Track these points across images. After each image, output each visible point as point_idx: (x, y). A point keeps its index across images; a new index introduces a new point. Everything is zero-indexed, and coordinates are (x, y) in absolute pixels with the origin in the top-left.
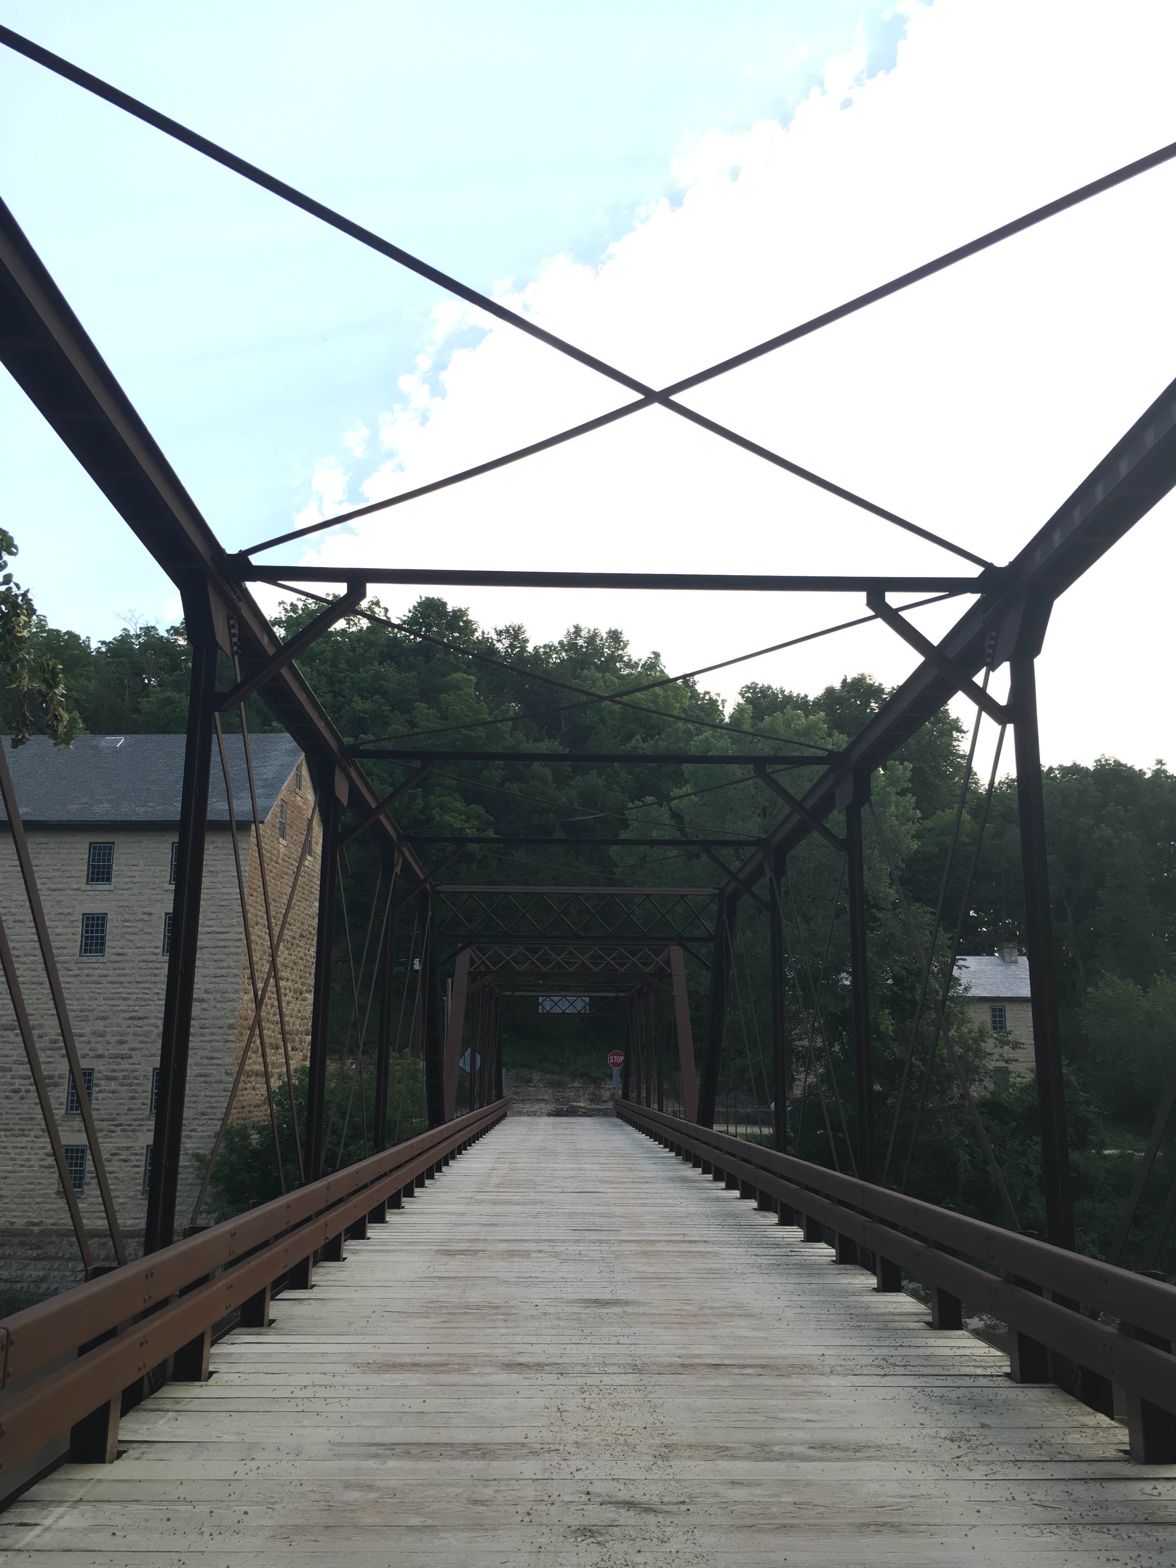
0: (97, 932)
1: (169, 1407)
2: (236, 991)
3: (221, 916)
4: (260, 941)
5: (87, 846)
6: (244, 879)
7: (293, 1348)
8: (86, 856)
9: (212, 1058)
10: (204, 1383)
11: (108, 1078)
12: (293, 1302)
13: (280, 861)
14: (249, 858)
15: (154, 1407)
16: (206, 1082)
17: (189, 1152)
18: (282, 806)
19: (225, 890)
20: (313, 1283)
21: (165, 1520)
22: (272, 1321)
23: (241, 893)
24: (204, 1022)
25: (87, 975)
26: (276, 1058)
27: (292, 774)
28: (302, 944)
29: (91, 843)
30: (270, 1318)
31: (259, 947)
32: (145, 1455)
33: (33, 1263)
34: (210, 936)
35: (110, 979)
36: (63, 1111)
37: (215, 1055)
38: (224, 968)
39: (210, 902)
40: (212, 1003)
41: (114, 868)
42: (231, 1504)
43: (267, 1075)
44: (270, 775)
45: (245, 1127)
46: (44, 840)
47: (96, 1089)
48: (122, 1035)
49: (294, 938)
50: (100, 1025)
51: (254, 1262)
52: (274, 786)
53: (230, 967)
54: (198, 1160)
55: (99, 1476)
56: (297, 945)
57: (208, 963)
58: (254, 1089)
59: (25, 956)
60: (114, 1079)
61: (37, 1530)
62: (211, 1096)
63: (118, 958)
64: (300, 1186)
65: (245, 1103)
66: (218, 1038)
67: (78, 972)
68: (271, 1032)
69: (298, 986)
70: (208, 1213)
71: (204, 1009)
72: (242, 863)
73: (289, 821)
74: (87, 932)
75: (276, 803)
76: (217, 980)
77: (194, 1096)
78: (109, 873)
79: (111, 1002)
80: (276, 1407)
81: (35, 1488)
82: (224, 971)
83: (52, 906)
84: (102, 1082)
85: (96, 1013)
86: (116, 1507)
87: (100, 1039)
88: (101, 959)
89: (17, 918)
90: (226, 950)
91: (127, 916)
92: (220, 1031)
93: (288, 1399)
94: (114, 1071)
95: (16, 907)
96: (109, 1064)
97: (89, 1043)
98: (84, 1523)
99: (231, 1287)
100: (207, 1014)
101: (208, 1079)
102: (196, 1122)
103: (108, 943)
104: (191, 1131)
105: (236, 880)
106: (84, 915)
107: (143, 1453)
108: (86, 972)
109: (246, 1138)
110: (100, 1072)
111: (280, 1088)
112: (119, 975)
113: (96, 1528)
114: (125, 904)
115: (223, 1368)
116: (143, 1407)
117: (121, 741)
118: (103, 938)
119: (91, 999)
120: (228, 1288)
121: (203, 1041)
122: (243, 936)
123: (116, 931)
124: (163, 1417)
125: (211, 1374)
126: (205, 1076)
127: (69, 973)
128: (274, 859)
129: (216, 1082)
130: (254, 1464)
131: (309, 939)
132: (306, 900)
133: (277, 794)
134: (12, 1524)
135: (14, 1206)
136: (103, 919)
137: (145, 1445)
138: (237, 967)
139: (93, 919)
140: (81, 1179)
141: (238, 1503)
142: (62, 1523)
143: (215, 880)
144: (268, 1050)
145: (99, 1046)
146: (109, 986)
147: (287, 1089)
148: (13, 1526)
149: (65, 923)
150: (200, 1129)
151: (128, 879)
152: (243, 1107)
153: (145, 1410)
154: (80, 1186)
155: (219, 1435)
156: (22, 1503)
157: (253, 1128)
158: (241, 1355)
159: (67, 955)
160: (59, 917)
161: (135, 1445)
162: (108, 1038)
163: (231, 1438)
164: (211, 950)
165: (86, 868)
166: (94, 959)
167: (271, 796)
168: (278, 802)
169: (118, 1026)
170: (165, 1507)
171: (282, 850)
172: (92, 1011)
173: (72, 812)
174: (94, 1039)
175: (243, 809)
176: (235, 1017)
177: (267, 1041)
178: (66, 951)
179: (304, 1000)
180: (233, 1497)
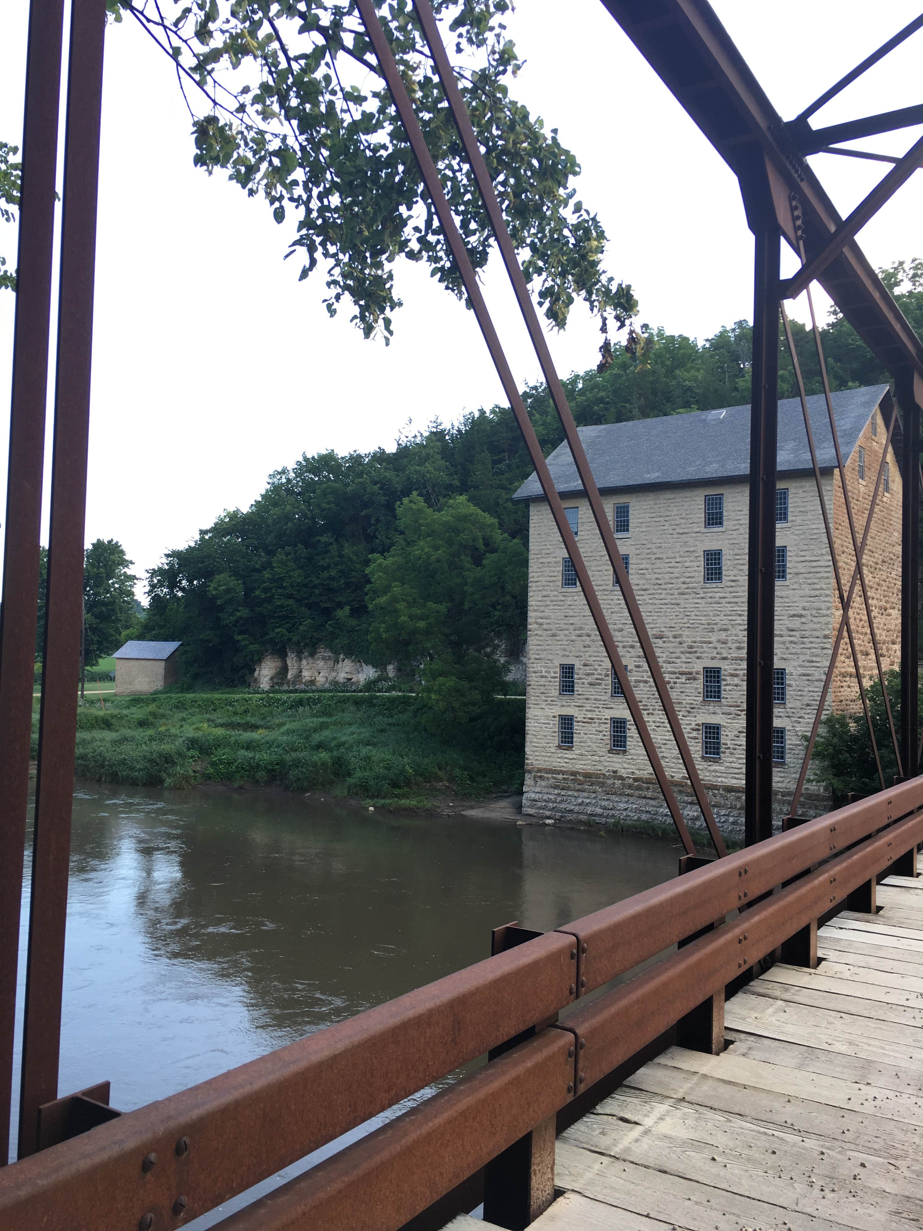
0: (715, 564)
1: (777, 993)
2: (829, 608)
3: (812, 547)
4: (846, 567)
5: (703, 498)
6: (829, 516)
7: (903, 944)
8: (703, 506)
9: (813, 662)
10: (812, 971)
11: (732, 675)
12: (899, 889)
13: (861, 499)
14: (833, 498)
15: (762, 991)
16: (808, 680)
17: (799, 734)
18: (860, 452)
19: (814, 526)
20: (918, 871)
21: (770, 1151)
22: (880, 908)
23: (827, 528)
24: (803, 633)
25: (711, 598)
26: (868, 663)
27: (868, 422)
28: (884, 568)
29: (706, 496)
30: (877, 904)
31: (846, 572)
32: (751, 1052)
33: (689, 806)
34: (804, 564)
35: (727, 600)
36: (701, 699)
37: (815, 659)
38: (817, 589)
39: (802, 537)
40: (810, 618)
41: (725, 514)
42: (847, 1146)
43: (858, 676)
44: (847, 426)
45: (844, 717)
46: (672, 496)
47: (723, 683)
48: (740, 643)
49: (876, 563)
50: (723, 636)
51: (856, 856)
52: (852, 435)
53: (822, 589)
54: (806, 741)
55: (704, 1070)
56: (880, 569)
57: (803, 586)
58: (849, 687)
59: (665, 584)
60: (737, 675)
61: (639, 1129)
62: (813, 692)
63: (733, 584)
64: (900, 781)
65: (842, 698)
66: (816, 646)
67: (703, 595)
68: (862, 642)
69: (883, 603)
70: (818, 782)
71: (803, 623)
72: (827, 502)
73: (866, 464)
74: (708, 564)
75: (854, 449)
76: (812, 599)
77: (800, 691)
78: (721, 518)
79: (730, 618)
80: (891, 1017)
81: (642, 1071)
82: (817, 592)
83: (681, 546)
84: (728, 678)
85: (719, 626)
86: (719, 1117)
87: (723, 646)
88: (720, 585)
89: (657, 556)
90: (818, 575)
91: (737, 551)
92: (817, 640)
93: (903, 1008)
94: (736, 670)
95: (656, 548)
96: (732, 664)
97: (716, 648)
98: (683, 1134)
99: (835, 880)
100: (806, 627)
101: (810, 678)
102: (804, 711)
103: (724, 573)
104: (800, 718)
105: (822, 517)
106: (704, 551)
107: (750, 1048)
108: (710, 595)
109: (845, 725)
110: (726, 670)
111: (871, 687)
112: (735, 597)
113: (698, 1144)
114: (735, 541)
115: (832, 955)
116: (752, 989)
117: (723, 413)
118: (720, 569)
119: (715, 615)
120: (831, 882)
121: (803, 648)
122: (831, 563)
123: (729, 563)
124: (771, 1005)
125: (820, 960)
126: (808, 675)
127: (698, 596)
128: (855, 497)
129: (817, 681)
130: (870, 1092)
131: (890, 564)
132: (886, 531)
133: (855, 442)
134: (613, 1115)
135: (673, 765)
136: (719, 554)
137: (752, 1038)
138: (828, 589)
139: (711, 554)
140: (718, 748)
141: (853, 1147)
142: (665, 1128)
143: (806, 518)
144: (859, 656)
145: (723, 651)
146: (728, 605)
147: (878, 689)
148: (615, 1118)
149: (692, 559)
150: (806, 716)
151: (735, 522)
152: (841, 701)
153: (754, 993)
154: (718, 754)
155: (830, 1042)
156: (627, 1090)
157: (851, 718)
158: (850, 942)
159: (695, 582)
160: (686, 554)
161: (743, 1036)
162: (729, 645)
163: (842, 1048)
164: (806, 575)
165: (703, 515)
166: (714, 585)
167: (850, 443)
168: (856, 448)
169: (736, 635)
170: (770, 1132)
171: (862, 489)
172: (716, 624)
173: (691, 473)
174: (719, 646)
175: (825, 457)
176: (829, 629)
177: (857, 648)
178: (693, 580)
179: (889, 615)
180: (849, 1136)
